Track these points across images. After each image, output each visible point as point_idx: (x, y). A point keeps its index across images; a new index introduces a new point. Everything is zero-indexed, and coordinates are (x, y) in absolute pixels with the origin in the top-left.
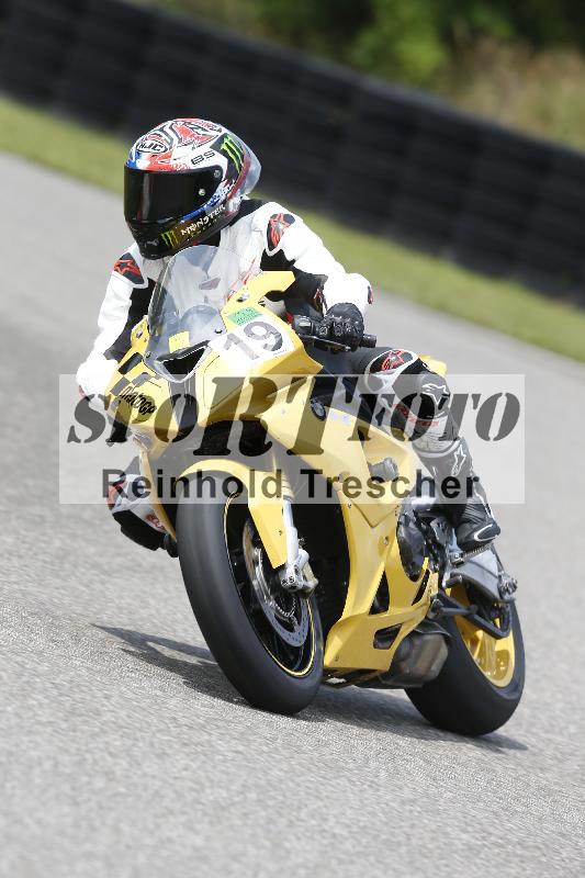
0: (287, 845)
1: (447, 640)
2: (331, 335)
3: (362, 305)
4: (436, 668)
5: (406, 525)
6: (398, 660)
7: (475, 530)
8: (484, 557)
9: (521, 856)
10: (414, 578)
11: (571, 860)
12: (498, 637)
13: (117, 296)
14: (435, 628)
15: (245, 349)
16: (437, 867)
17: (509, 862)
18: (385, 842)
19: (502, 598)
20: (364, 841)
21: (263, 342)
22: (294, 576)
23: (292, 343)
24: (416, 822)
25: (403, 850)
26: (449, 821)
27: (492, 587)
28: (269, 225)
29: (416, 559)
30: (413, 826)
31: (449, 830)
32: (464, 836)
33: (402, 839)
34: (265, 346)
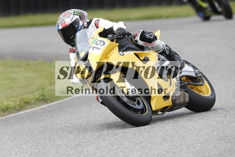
15: (97, 48)
19: (197, 76)
28: (95, 24)
34: (101, 46)
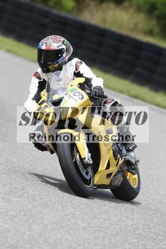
0: (32, 227)
1: (123, 176)
2: (95, 95)
3: (102, 87)
4: (120, 183)
5: (114, 146)
6: (111, 181)
7: (130, 146)
8: (132, 154)
9: (99, 230)
10: (116, 160)
11: (113, 231)
12: (134, 174)
13: (34, 83)
14: (120, 173)
15: (74, 99)
16: (75, 233)
17: (96, 231)
18: (61, 226)
19: (136, 164)
20: (54, 226)
21: (79, 97)
22: (87, 160)
23: (86, 97)
24: (69, 220)
25: (66, 228)
26: (79, 220)
27: (133, 161)
28: (76, 65)
29: (117, 155)
30: (68, 222)
31: (78, 223)
32: (83, 224)
33: (65, 225)
34: (79, 98)
